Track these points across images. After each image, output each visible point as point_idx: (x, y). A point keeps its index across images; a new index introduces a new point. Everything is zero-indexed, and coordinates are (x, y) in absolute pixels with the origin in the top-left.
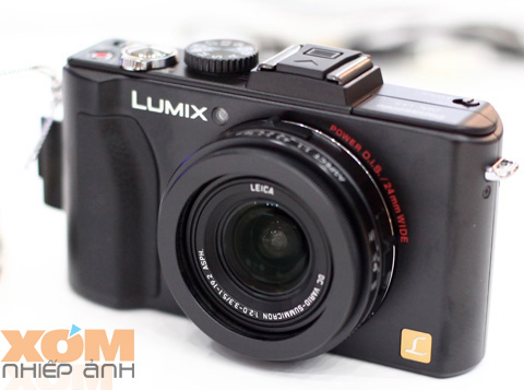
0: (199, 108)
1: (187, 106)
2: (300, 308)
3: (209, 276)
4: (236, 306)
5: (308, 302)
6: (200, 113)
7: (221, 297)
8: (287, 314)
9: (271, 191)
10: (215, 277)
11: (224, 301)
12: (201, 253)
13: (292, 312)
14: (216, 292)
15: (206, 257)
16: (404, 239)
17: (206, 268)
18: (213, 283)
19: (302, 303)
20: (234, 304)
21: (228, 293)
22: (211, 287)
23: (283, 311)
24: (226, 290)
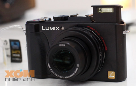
0: (57, 27)
1: (55, 27)
2: (74, 74)
3: (51, 70)
4: (58, 76)
6: (57, 28)
7: (54, 75)
9: (64, 45)
10: (53, 70)
12: (49, 64)
13: (72, 75)
15: (50, 65)
17: (50, 68)
18: (52, 71)
19: (74, 72)
20: (57, 76)
22: (52, 72)
23: (69, 75)
24: (55, 73)
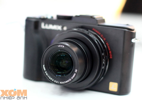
2: (70, 80)
3: (46, 72)
5: (72, 78)
7: (48, 78)
8: (66, 82)
11: (49, 79)
12: (44, 66)
13: (68, 81)
14: (47, 76)
16: (111, 57)
17: (45, 70)
18: (47, 74)
20: (52, 80)
21: (50, 76)
